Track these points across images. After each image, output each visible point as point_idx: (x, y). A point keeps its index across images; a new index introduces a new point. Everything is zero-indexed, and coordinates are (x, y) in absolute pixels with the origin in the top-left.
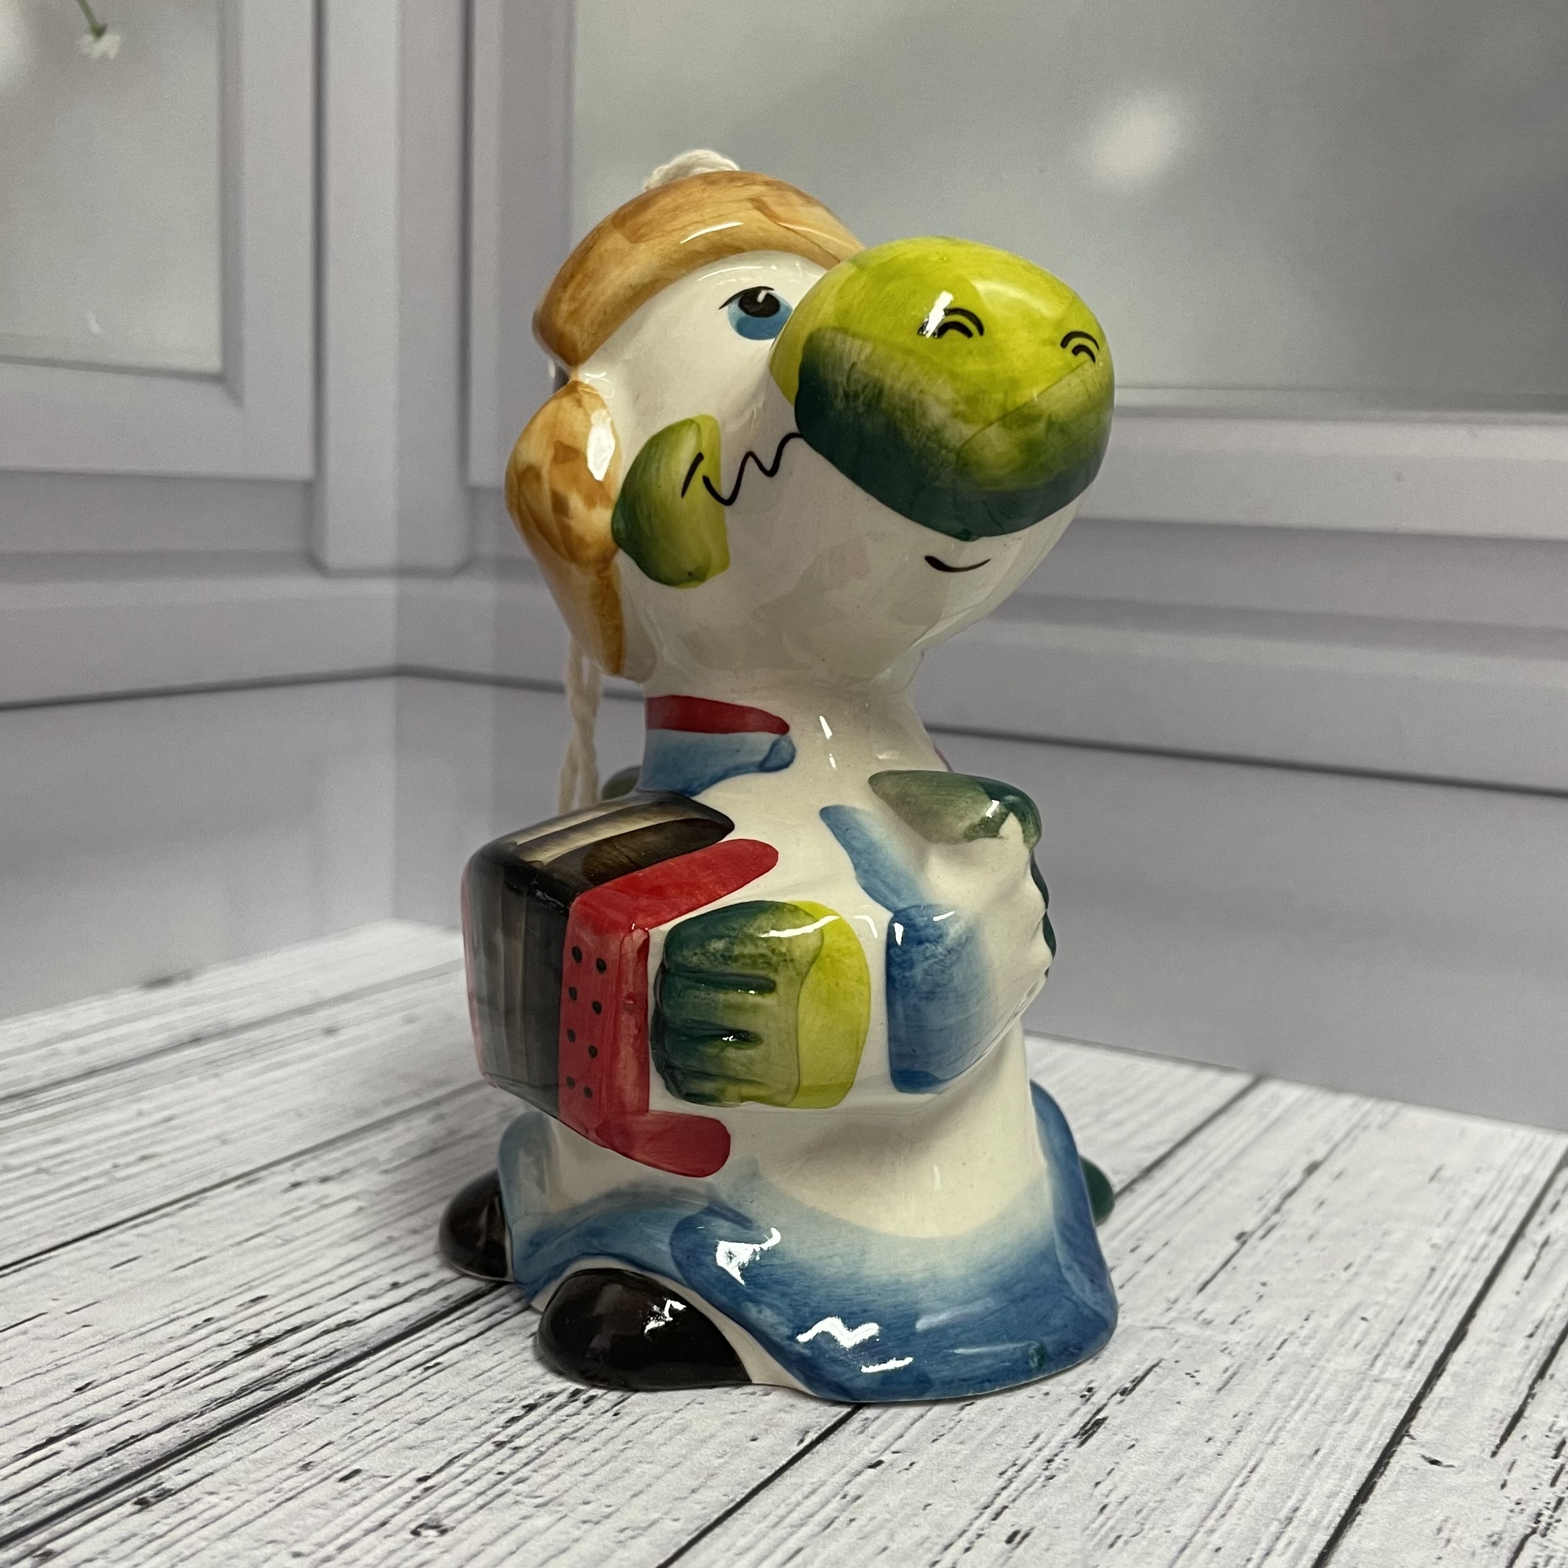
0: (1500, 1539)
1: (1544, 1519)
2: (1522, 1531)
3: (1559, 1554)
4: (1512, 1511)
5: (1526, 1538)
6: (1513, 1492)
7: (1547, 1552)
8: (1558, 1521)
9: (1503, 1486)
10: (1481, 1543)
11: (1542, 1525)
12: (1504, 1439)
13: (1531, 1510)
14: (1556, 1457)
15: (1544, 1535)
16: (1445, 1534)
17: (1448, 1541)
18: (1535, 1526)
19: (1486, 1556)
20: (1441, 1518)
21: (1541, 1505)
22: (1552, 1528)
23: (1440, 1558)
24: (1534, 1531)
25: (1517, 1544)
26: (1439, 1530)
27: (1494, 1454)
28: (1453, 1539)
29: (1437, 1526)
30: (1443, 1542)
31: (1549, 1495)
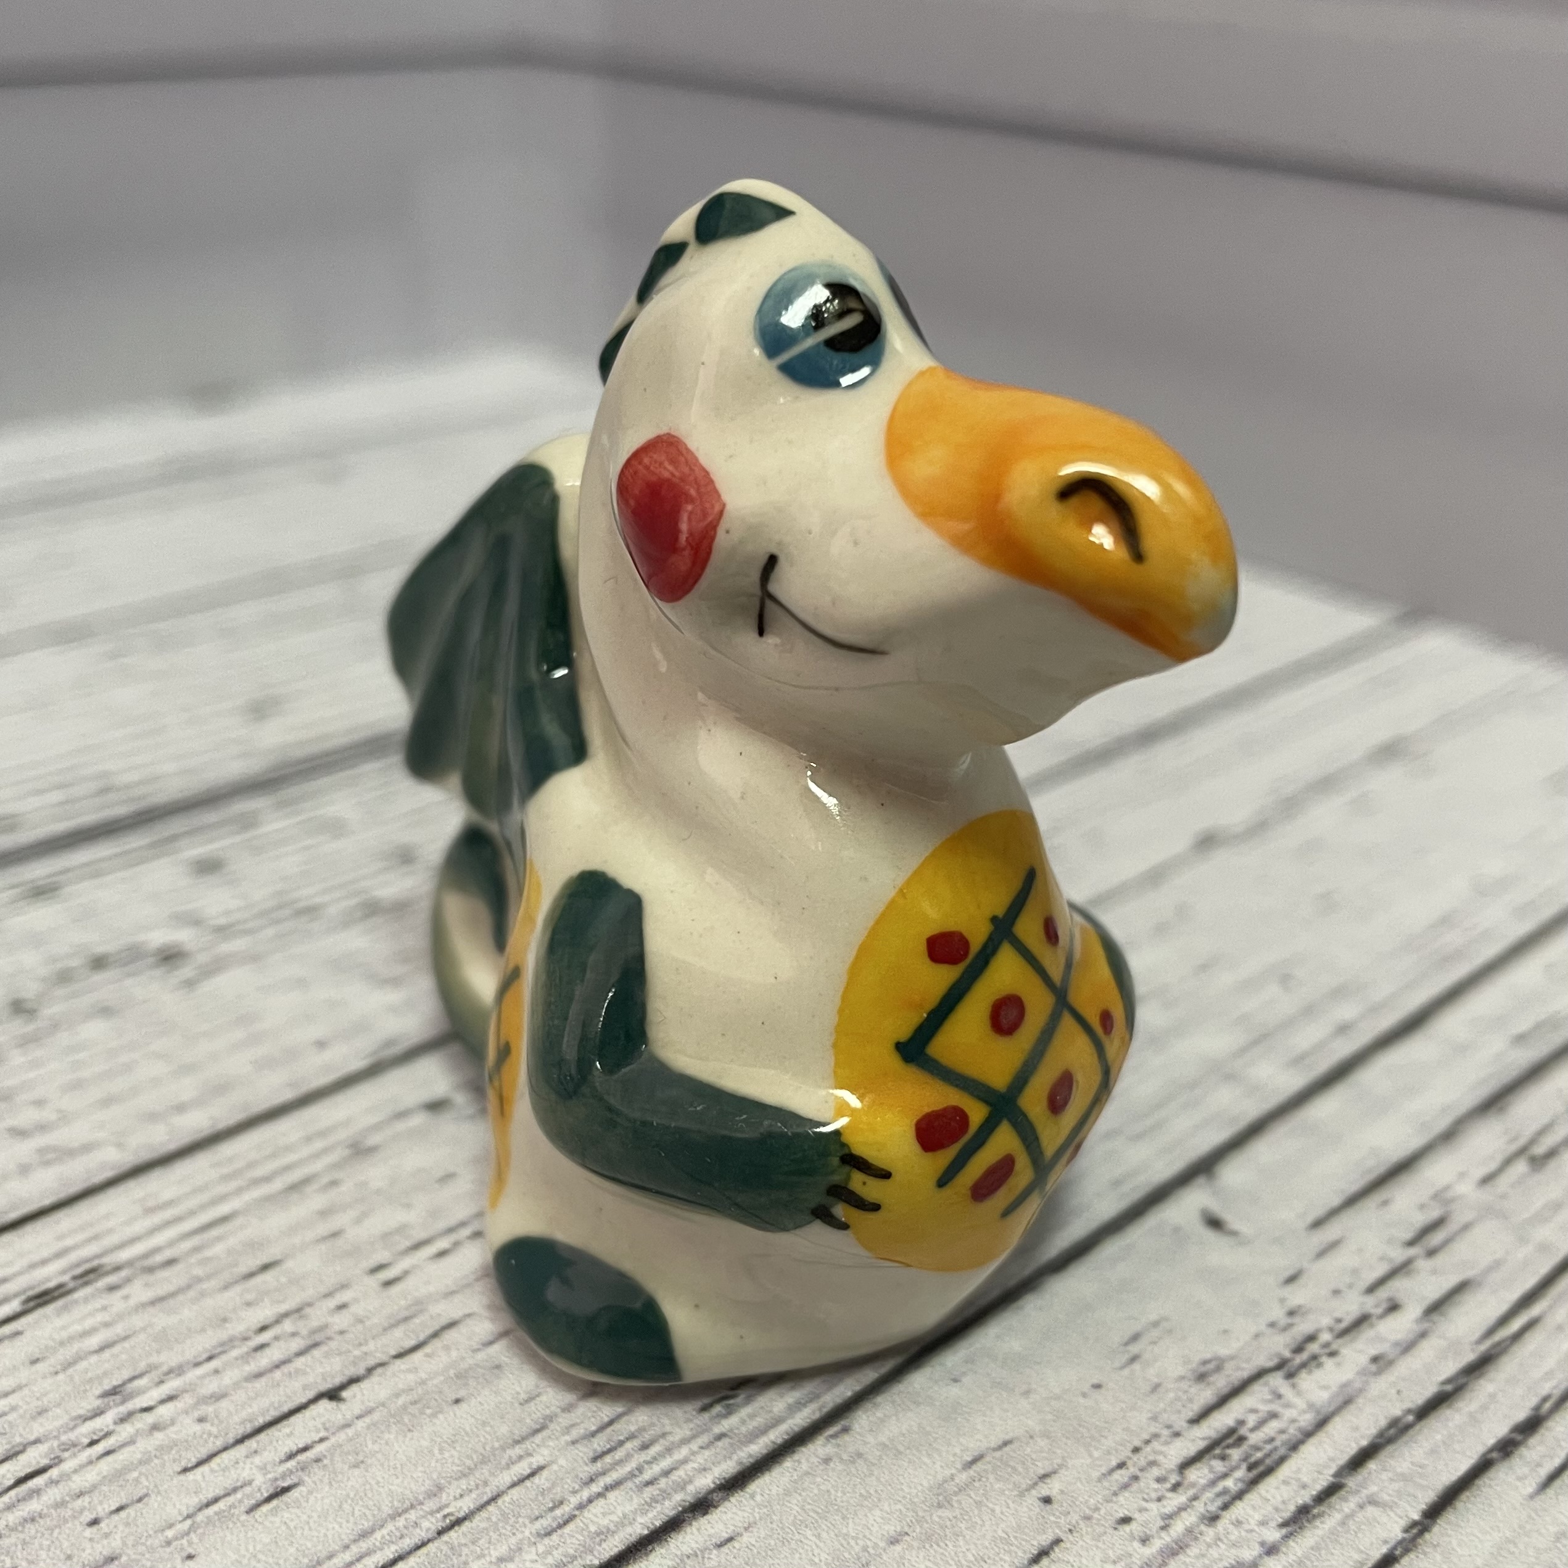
0: (1219, 1369)
1: (1313, 1348)
2: (1263, 1360)
3: (1288, 1414)
4: (1272, 1325)
5: (1259, 1375)
6: (1297, 1296)
7: (1275, 1407)
8: (1333, 1354)
9: (1291, 1279)
10: (1181, 1371)
11: (1304, 1356)
12: (1352, 1201)
13: (1304, 1327)
14: (1411, 1243)
15: (1290, 1376)
16: (1134, 1349)
17: (1134, 1359)
18: (1287, 1354)
19: (1171, 1395)
20: (1153, 1317)
21: (1326, 1321)
22: (1314, 1364)
23: (1097, 1386)
24: (1279, 1367)
25: (1236, 1383)
26: (1135, 1338)
27: (1318, 1224)
28: (1147, 1356)
29: (1136, 1327)
30: (1127, 1357)
31: (1350, 1307)
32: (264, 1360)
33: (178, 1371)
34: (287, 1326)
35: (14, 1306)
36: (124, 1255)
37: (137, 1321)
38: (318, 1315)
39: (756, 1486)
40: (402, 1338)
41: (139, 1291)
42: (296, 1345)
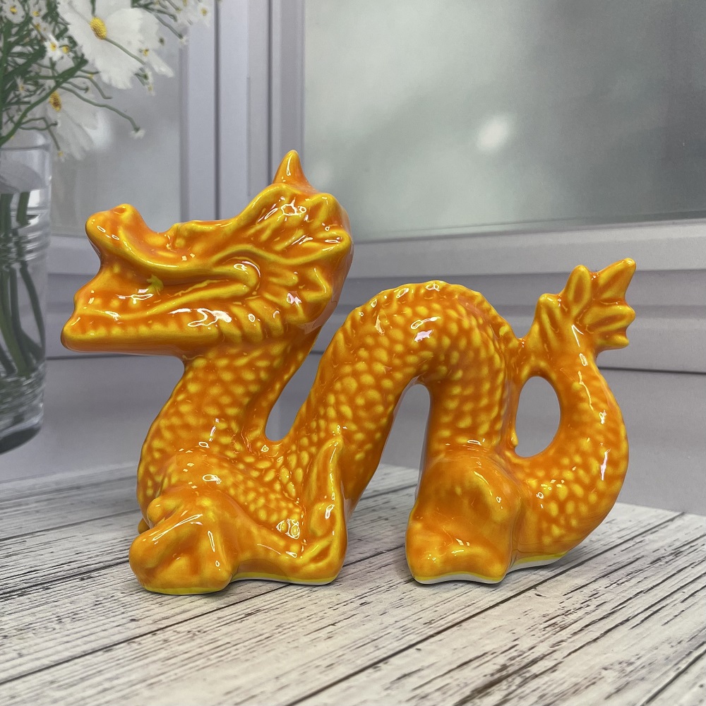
0: (548, 615)
2: (559, 614)
3: (567, 620)
4: (559, 609)
6: (564, 605)
7: (563, 620)
8: (575, 612)
9: (562, 603)
10: (539, 616)
11: (569, 613)
13: (567, 609)
15: (566, 616)
17: (527, 614)
18: (564, 613)
19: (538, 619)
21: (572, 608)
22: (571, 614)
23: (519, 618)
24: (562, 615)
25: (553, 617)
27: (565, 595)
28: (529, 614)
29: (525, 611)
30: (525, 614)
31: (577, 606)
32: (312, 621)
33: (292, 623)
34: (313, 616)
35: (243, 616)
36: (265, 608)
37: (276, 617)
38: (321, 614)
39: (443, 633)
40: (343, 617)
41: (272, 613)
42: (318, 619)
